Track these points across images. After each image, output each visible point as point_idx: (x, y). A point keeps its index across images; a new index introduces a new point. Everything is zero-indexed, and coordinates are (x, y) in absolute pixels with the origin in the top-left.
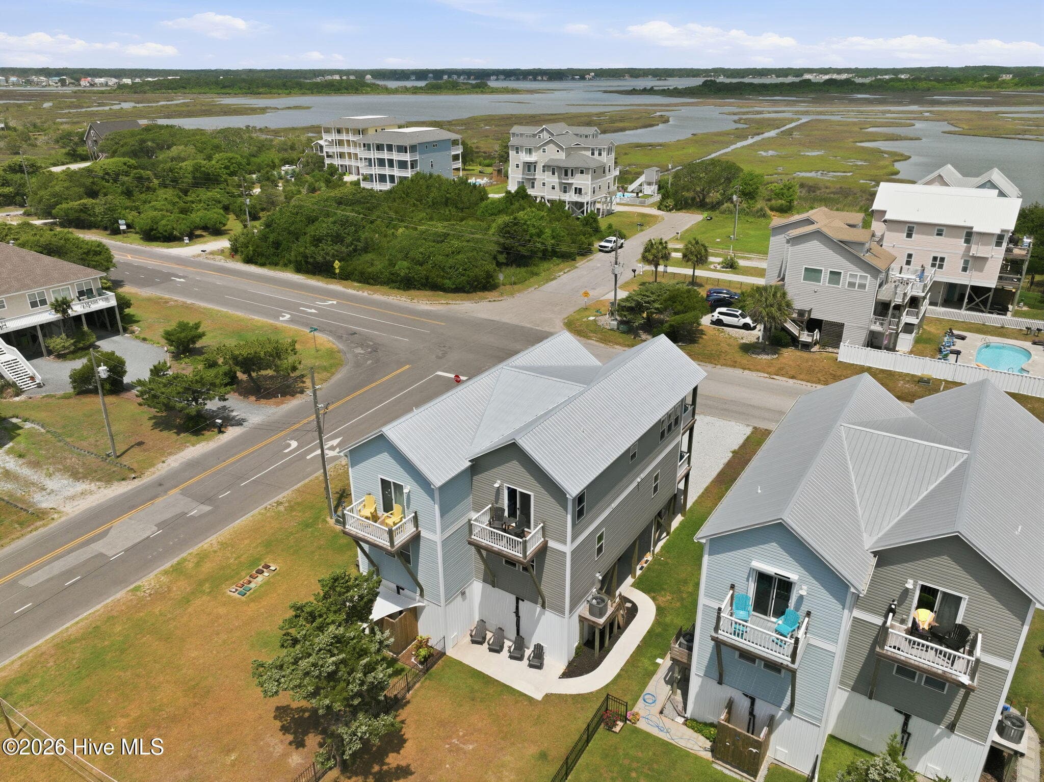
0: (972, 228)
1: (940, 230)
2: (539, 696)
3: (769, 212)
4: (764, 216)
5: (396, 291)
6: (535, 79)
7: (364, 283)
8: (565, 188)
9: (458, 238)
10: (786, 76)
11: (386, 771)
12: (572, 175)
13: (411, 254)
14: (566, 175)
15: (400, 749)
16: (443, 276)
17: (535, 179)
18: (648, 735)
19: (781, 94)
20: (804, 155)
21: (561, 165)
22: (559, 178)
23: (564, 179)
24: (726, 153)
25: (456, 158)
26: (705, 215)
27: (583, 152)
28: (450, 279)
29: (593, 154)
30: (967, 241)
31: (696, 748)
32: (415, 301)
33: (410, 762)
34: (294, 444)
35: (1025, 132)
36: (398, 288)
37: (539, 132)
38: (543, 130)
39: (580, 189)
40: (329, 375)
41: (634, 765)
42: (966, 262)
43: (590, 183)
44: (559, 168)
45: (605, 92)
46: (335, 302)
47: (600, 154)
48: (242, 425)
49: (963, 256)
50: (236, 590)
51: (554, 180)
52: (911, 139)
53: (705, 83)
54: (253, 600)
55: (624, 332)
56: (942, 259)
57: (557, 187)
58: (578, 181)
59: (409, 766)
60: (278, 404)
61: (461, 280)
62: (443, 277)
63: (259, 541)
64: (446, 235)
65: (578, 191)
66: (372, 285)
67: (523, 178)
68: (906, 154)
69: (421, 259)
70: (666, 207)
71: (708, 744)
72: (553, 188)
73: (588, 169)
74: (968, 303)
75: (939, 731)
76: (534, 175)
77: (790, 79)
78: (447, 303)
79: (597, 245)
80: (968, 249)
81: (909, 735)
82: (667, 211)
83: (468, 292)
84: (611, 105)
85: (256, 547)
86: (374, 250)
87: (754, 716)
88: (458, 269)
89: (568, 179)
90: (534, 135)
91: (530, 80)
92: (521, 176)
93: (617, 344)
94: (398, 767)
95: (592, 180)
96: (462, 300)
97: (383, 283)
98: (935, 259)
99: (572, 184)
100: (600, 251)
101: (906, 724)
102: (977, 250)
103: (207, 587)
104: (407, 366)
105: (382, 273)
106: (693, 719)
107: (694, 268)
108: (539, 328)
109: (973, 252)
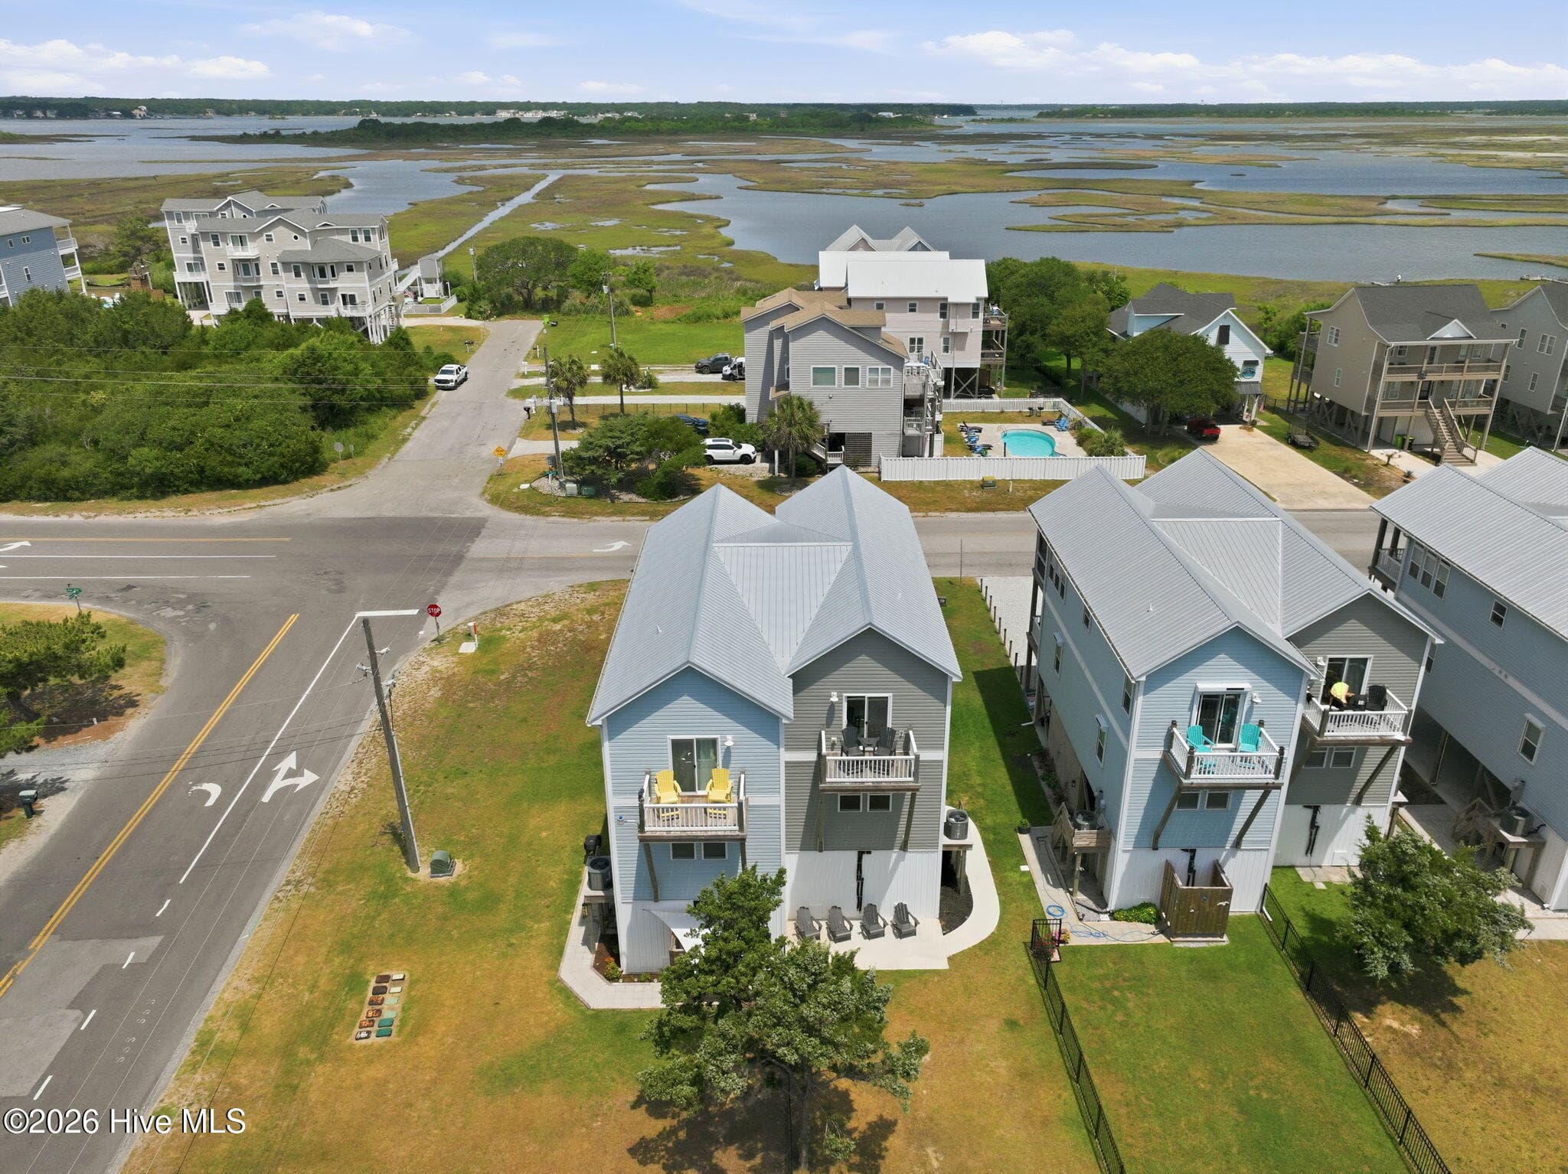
0: (946, 299)
1: (912, 305)
2: (943, 965)
3: (633, 308)
4: (627, 313)
5: (137, 503)
6: (30, 116)
7: (57, 499)
8: (325, 298)
9: (236, 392)
10: (472, 114)
11: (861, 1138)
12: (334, 275)
13: (152, 434)
14: (323, 274)
15: (851, 1106)
16: (233, 462)
17: (260, 287)
18: (1091, 949)
19: (487, 140)
20: (597, 226)
21: (312, 260)
22: (310, 282)
23: (321, 283)
24: (485, 230)
25: (67, 260)
26: (546, 318)
27: (336, 237)
28: (246, 465)
29: (355, 239)
30: (943, 315)
31: (1145, 937)
32: (195, 512)
33: (878, 1112)
34: (214, 790)
35: (828, 185)
36: (139, 498)
37: (221, 209)
38: (228, 204)
39: (352, 297)
40: (155, 664)
41: (1108, 984)
42: (946, 341)
43: (367, 284)
44: (306, 264)
45: (194, 138)
46: (26, 543)
47: (368, 239)
48: (63, 789)
49: (942, 333)
50: (369, 1033)
51: (303, 285)
52: (710, 198)
53: (362, 122)
54: (415, 1034)
55: (590, 497)
56: (920, 341)
57: (308, 296)
58: (344, 283)
59: (881, 1117)
60: (105, 735)
61: (270, 463)
62: (231, 464)
63: (324, 950)
64: (208, 392)
65: (349, 300)
66: (79, 500)
67: (236, 287)
68: (722, 217)
69: (178, 440)
70: (480, 313)
71: (1152, 928)
72: (302, 299)
73: (360, 264)
74: (955, 391)
75: (1345, 810)
76: (258, 280)
77: (479, 118)
78: (261, 507)
79: (431, 381)
80: (946, 325)
81: (1318, 827)
82: (484, 319)
83: (285, 482)
84: (227, 161)
85: (328, 960)
86: (48, 438)
87: (1194, 872)
88: (258, 445)
89: (328, 282)
90: (213, 214)
91: (19, 117)
92: (232, 284)
93: (597, 514)
94: (872, 1126)
95: (370, 280)
96: (284, 496)
97: (101, 494)
98: (912, 341)
99: (335, 289)
100: (438, 388)
101: (1314, 818)
102: (957, 324)
103: (303, 1052)
104: (293, 618)
105: (96, 476)
106: (1120, 910)
107: (622, 394)
108: (455, 515)
109: (952, 327)
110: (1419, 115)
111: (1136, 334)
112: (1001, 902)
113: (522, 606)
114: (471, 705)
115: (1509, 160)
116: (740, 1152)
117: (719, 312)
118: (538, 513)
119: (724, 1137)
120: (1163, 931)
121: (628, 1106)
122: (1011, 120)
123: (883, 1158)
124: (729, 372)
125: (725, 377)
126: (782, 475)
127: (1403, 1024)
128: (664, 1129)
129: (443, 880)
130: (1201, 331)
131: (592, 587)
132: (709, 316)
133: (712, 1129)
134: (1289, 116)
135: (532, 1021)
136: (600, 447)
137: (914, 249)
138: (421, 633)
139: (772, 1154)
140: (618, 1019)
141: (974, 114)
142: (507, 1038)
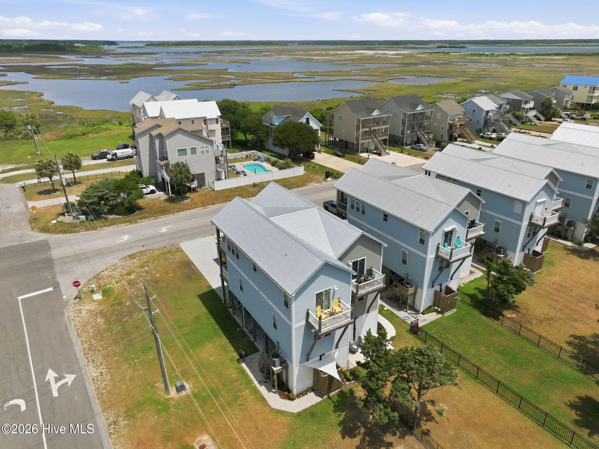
0: (205, 117)
1: (193, 121)
30: (206, 124)
31: (436, 316)
34: (20, 402)
41: (439, 334)
55: (94, 220)
71: (436, 313)
80: (207, 128)
102: (211, 127)
106: (424, 311)
107: (73, 173)
108: (27, 242)
109: (209, 128)
110: (279, 45)
111: (277, 124)
112: (390, 321)
113: (106, 273)
114: (124, 320)
115: (317, 60)
116: (391, 434)
117: (79, 133)
118: (71, 232)
119: (381, 432)
120: (439, 313)
121: (341, 439)
122: (136, 47)
123: (431, 414)
124: (111, 157)
125: (109, 160)
126: (173, 195)
127: (511, 315)
128: (360, 439)
129: (183, 393)
130: (301, 120)
131: (132, 257)
132: (76, 135)
133: (375, 432)
134: (239, 45)
135: (278, 428)
136: (95, 196)
137: (175, 99)
138: (64, 297)
139: (401, 429)
140: (307, 412)
141: (118, 45)
142: (274, 439)
